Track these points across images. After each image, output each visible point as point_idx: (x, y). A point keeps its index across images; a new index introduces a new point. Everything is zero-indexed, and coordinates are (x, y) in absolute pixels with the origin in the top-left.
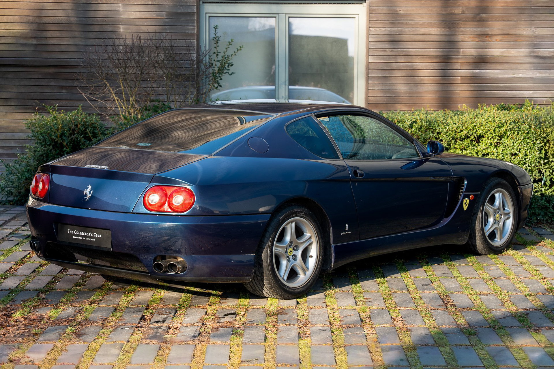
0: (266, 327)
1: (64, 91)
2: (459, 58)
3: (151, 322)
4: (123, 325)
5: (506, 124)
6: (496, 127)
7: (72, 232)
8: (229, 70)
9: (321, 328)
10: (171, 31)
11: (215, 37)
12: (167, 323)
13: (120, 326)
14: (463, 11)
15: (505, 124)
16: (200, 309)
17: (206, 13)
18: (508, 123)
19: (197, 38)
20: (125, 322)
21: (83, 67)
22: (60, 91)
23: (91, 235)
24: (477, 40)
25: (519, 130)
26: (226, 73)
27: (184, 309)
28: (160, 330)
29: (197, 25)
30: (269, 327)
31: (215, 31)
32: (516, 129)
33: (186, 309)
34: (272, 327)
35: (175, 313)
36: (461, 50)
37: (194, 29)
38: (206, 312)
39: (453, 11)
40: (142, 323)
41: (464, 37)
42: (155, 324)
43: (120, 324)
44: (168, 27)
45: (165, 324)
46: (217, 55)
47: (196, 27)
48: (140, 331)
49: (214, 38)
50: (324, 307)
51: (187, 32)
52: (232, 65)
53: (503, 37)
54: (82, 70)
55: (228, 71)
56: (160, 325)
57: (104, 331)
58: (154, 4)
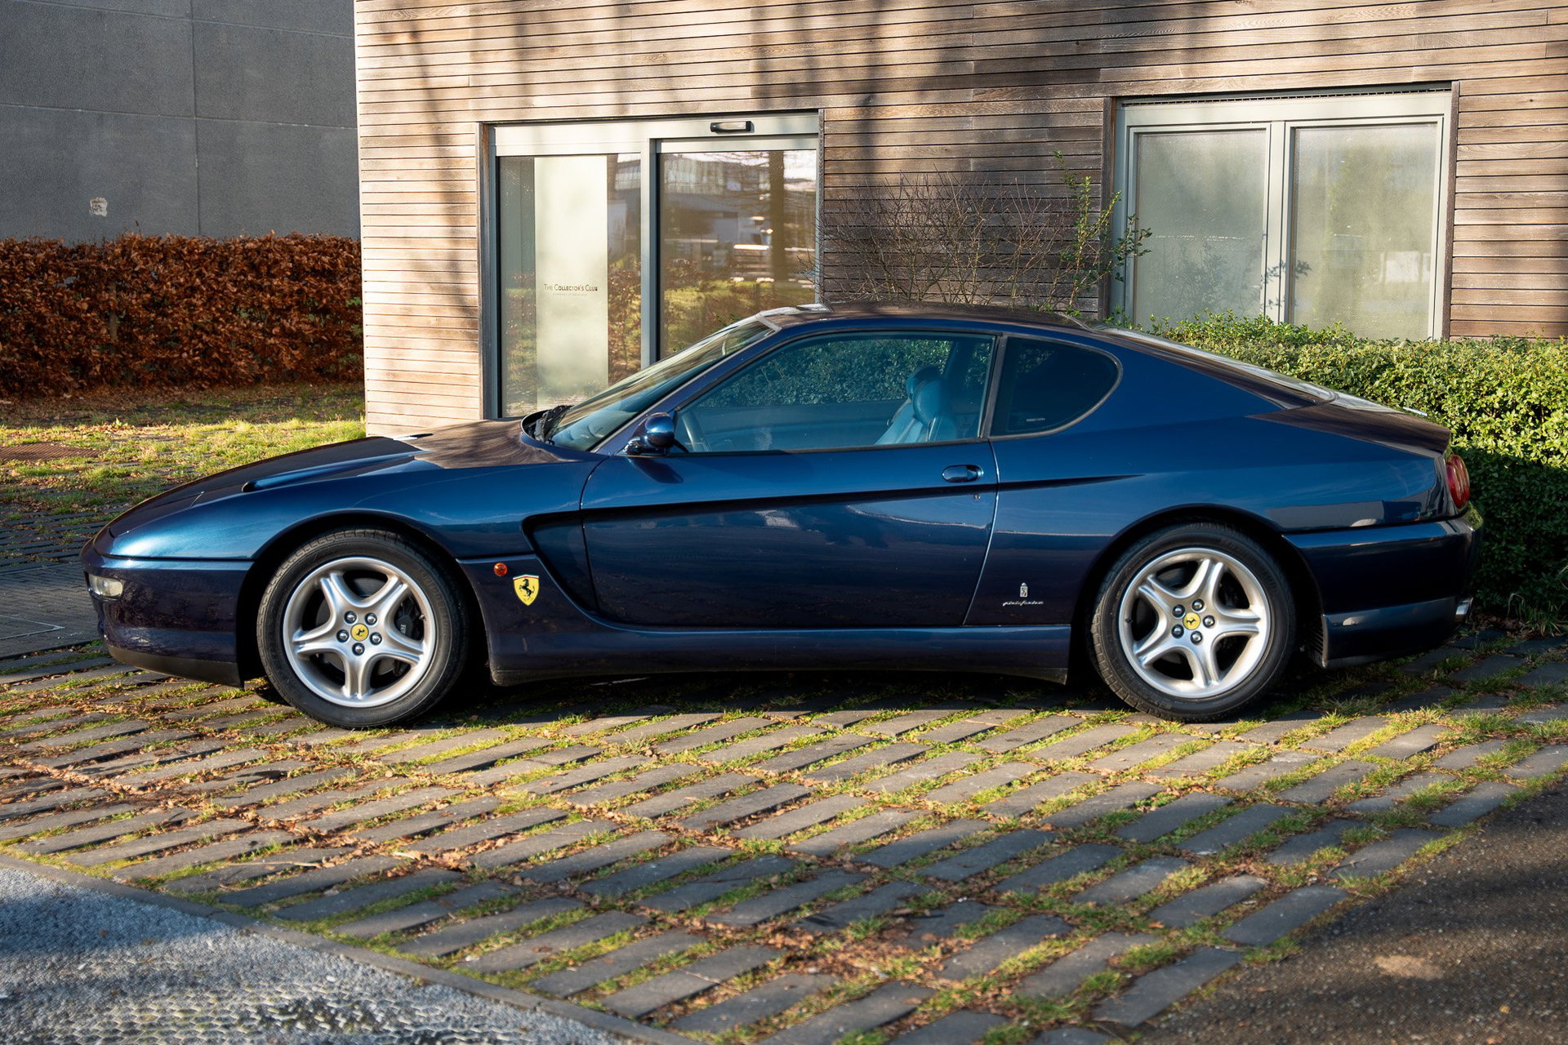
10: (1057, 167)
17: (1129, 127)
19: (1104, 180)
29: (1105, 151)
37: (1099, 160)
47: (1102, 157)
51: (1086, 167)
58: (1030, 112)
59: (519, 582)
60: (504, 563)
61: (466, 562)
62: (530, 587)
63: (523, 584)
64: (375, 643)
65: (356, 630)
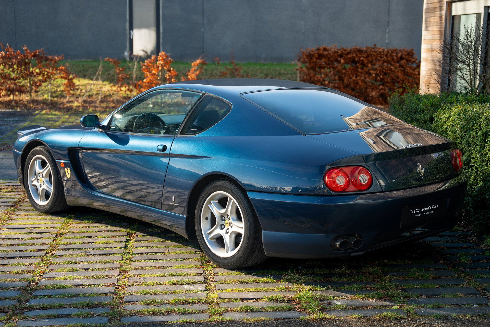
7: (413, 212)
23: (430, 208)
59: (66, 170)
62: (68, 172)
64: (44, 184)
65: (40, 179)
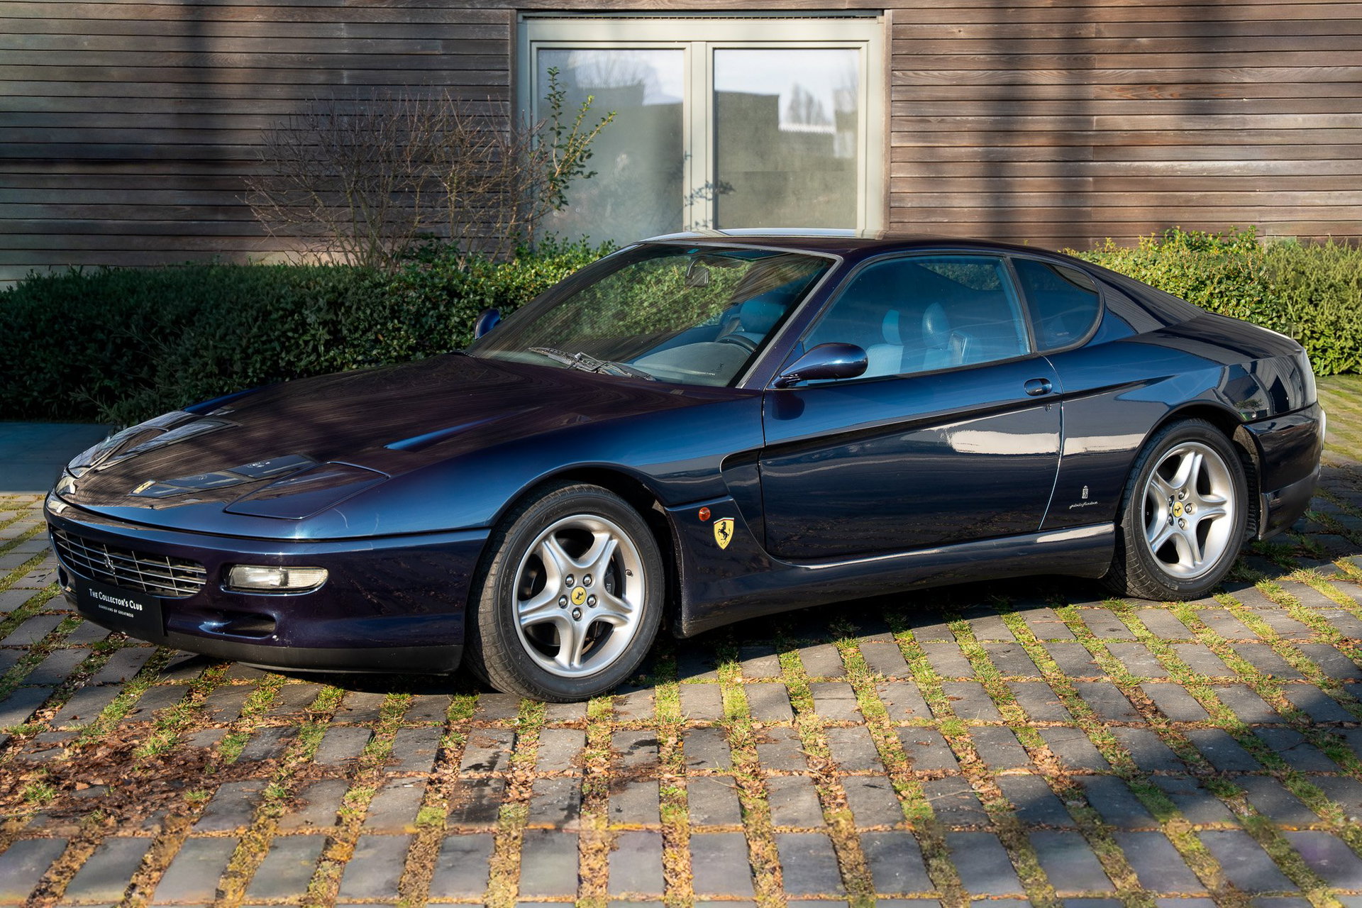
0: (735, 778)
1: (220, 217)
2: (1090, 135)
3: (463, 766)
4: (398, 775)
5: (1212, 283)
6: (1188, 290)
8: (583, 166)
9: (867, 781)
10: (454, 83)
11: (553, 92)
12: (500, 770)
13: (391, 779)
14: (1099, 31)
15: (1208, 282)
16: (571, 731)
17: (531, 41)
18: (1216, 280)
19: (512, 97)
20: (401, 769)
21: (265, 164)
22: (211, 218)
24: (1129, 96)
25: (1240, 296)
26: (578, 172)
27: (533, 732)
28: (487, 790)
29: (513, 67)
30: (744, 778)
31: (553, 80)
32: (1234, 293)
33: (539, 730)
34: (750, 779)
35: (515, 743)
36: (1095, 117)
37: (506, 76)
38: (587, 739)
39: (1078, 32)
40: (440, 770)
41: (1102, 89)
42: (472, 773)
43: (391, 774)
44: (448, 72)
45: (496, 774)
46: (559, 133)
47: (509, 73)
48: (440, 791)
49: (551, 95)
50: (860, 722)
51: (489, 83)
52: (590, 156)
53: (1187, 88)
54: (262, 171)
55: (580, 169)
56: (483, 774)
57: (354, 792)
58: (417, 21)
59: (718, 526)
60: (709, 507)
61: (675, 510)
62: (726, 531)
63: (721, 527)
64: (592, 606)
65: (575, 594)
